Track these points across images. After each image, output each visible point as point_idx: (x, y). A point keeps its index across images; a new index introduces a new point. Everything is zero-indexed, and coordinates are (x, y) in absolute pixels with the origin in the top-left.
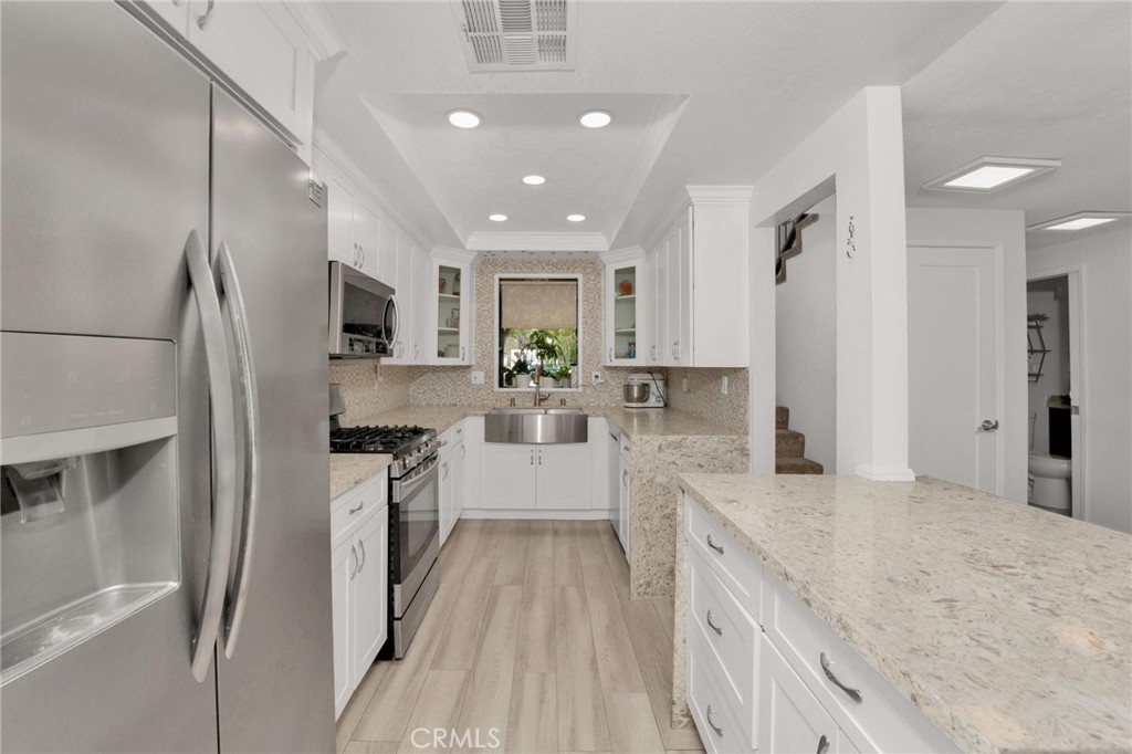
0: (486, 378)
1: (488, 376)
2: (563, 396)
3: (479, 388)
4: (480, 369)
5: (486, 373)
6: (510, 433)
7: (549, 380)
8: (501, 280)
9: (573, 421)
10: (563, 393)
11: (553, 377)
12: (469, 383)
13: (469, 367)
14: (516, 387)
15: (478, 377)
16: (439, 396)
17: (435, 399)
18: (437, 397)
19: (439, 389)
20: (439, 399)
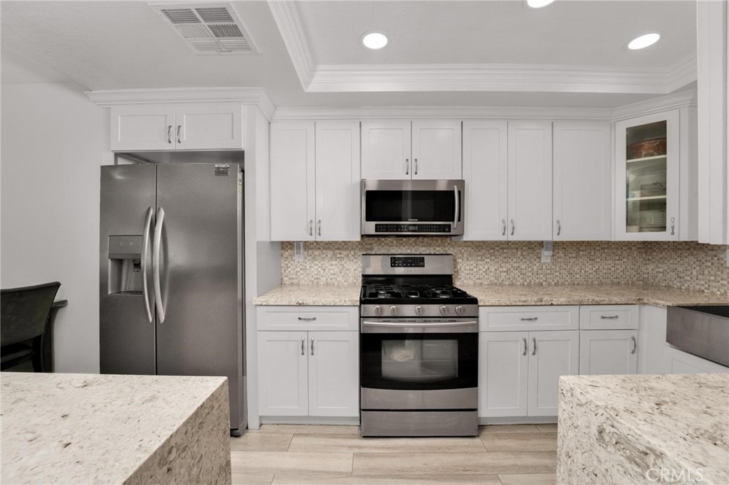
12: (722, 266)
16: (681, 277)
17: (675, 282)
18: (678, 279)
19: (681, 269)
20: (681, 282)
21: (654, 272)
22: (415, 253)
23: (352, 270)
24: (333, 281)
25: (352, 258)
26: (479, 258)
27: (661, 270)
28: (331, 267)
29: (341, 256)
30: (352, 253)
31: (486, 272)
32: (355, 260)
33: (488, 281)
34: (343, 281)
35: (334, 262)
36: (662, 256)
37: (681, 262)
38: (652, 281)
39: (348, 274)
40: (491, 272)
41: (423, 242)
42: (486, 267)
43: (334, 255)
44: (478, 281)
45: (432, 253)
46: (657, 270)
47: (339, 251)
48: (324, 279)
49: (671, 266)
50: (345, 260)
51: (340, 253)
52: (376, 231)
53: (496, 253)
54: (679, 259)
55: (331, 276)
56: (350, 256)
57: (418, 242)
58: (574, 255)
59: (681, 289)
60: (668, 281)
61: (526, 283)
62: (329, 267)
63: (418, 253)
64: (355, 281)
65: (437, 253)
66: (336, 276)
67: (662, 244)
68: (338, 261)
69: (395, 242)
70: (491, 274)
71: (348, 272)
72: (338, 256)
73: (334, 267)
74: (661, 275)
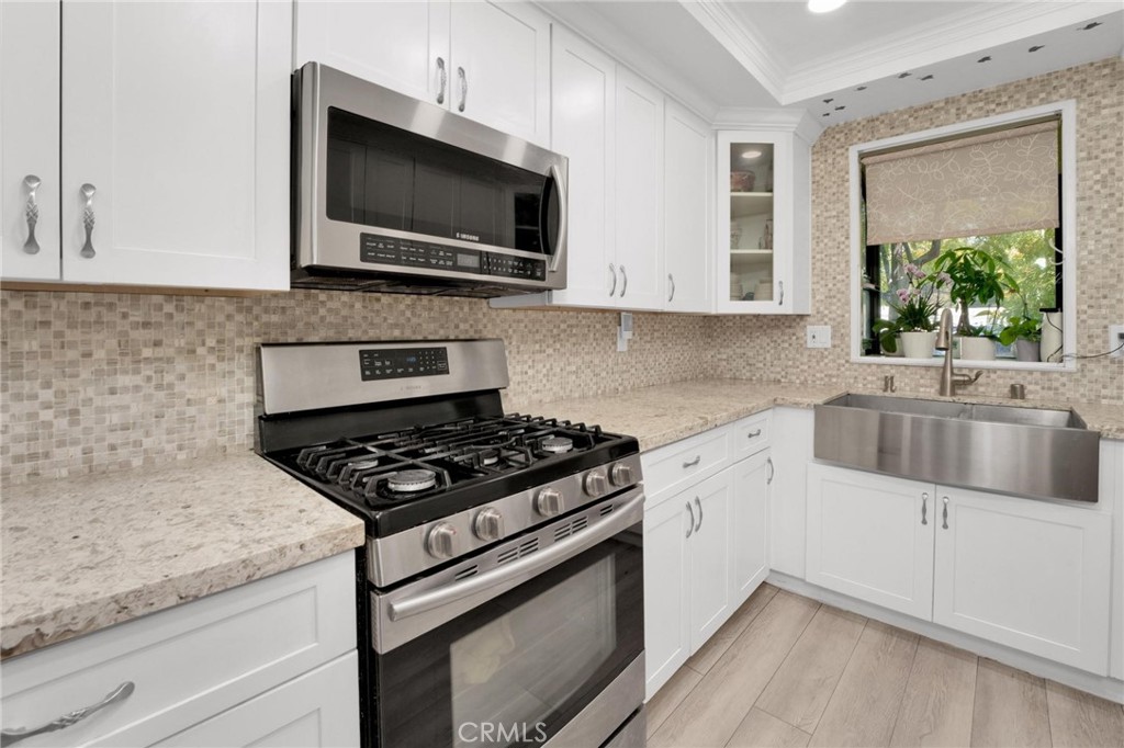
0: (833, 337)
1: (840, 334)
2: (1018, 380)
3: (821, 354)
4: (822, 320)
5: (835, 330)
6: (881, 450)
7: (982, 343)
8: (862, 156)
9: (1047, 440)
10: (1018, 371)
11: (992, 337)
12: (802, 348)
13: (801, 317)
14: (903, 356)
15: (818, 336)
16: (750, 365)
17: (744, 371)
18: (748, 368)
19: (751, 354)
20: (751, 371)
21: (716, 359)
22: (413, 338)
23: (212, 401)
24: (123, 453)
25: (211, 359)
26: (537, 347)
27: (724, 357)
28: (112, 400)
29: (160, 352)
30: (211, 342)
31: (546, 375)
32: (220, 366)
33: (551, 393)
34: (168, 447)
35: (123, 380)
36: (725, 337)
37: (752, 344)
38: (712, 372)
39: (192, 420)
40: (554, 375)
41: (431, 309)
42: (548, 366)
43: (126, 349)
44: (536, 397)
45: (452, 337)
46: (719, 356)
47: (151, 334)
48: (76, 451)
49: (738, 351)
50: (181, 366)
51: (157, 344)
52: (364, 258)
53: (562, 336)
54: (748, 341)
55: (112, 438)
56: (201, 351)
57: (419, 309)
58: (649, 339)
59: (751, 380)
60: (734, 371)
61: (600, 392)
62: (98, 401)
63: (420, 338)
64: (222, 441)
65: (462, 337)
66: (133, 435)
67: (724, 321)
68: (147, 371)
69: (358, 305)
70: (555, 379)
71: (191, 411)
72: (147, 352)
73: (126, 399)
74: (724, 363)
